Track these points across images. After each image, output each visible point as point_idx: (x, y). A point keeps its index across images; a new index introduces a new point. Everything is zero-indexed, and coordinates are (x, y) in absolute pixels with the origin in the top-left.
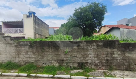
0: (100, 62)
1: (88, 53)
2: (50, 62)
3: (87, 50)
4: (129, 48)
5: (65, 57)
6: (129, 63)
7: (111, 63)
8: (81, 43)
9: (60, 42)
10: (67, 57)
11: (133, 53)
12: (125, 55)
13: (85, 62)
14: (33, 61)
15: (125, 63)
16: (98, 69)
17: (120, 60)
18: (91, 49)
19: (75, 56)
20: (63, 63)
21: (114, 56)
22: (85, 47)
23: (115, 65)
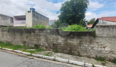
0: (49, 45)
1: (41, 38)
2: (19, 42)
3: (40, 35)
4: (70, 36)
5: (26, 40)
6: (71, 48)
7: (56, 47)
8: (36, 30)
9: (23, 29)
10: (28, 40)
11: (74, 40)
12: (67, 41)
13: (39, 44)
14: (10, 41)
15: (67, 48)
16: (48, 51)
17: (63, 45)
18: (42, 35)
19: (33, 39)
20: (26, 44)
21: (58, 41)
22: (38, 34)
23: (60, 49)
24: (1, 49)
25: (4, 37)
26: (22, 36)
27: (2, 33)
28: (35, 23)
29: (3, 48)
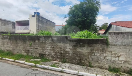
0: (55, 54)
1: (46, 46)
2: (21, 51)
3: (45, 43)
4: (79, 44)
5: (30, 48)
6: (80, 58)
7: (64, 56)
8: (41, 38)
9: (26, 37)
10: (32, 49)
11: (84, 48)
12: (76, 50)
13: (44, 53)
14: (11, 50)
15: (76, 57)
16: (54, 61)
17: (72, 55)
18: (48, 43)
19: (37, 48)
20: (29, 53)
21: (66, 50)
22: (44, 41)
23: (68, 58)
24: (1, 59)
25: (5, 46)
26: (25, 44)
27: (3, 40)
28: (40, 29)
29: (3, 58)
